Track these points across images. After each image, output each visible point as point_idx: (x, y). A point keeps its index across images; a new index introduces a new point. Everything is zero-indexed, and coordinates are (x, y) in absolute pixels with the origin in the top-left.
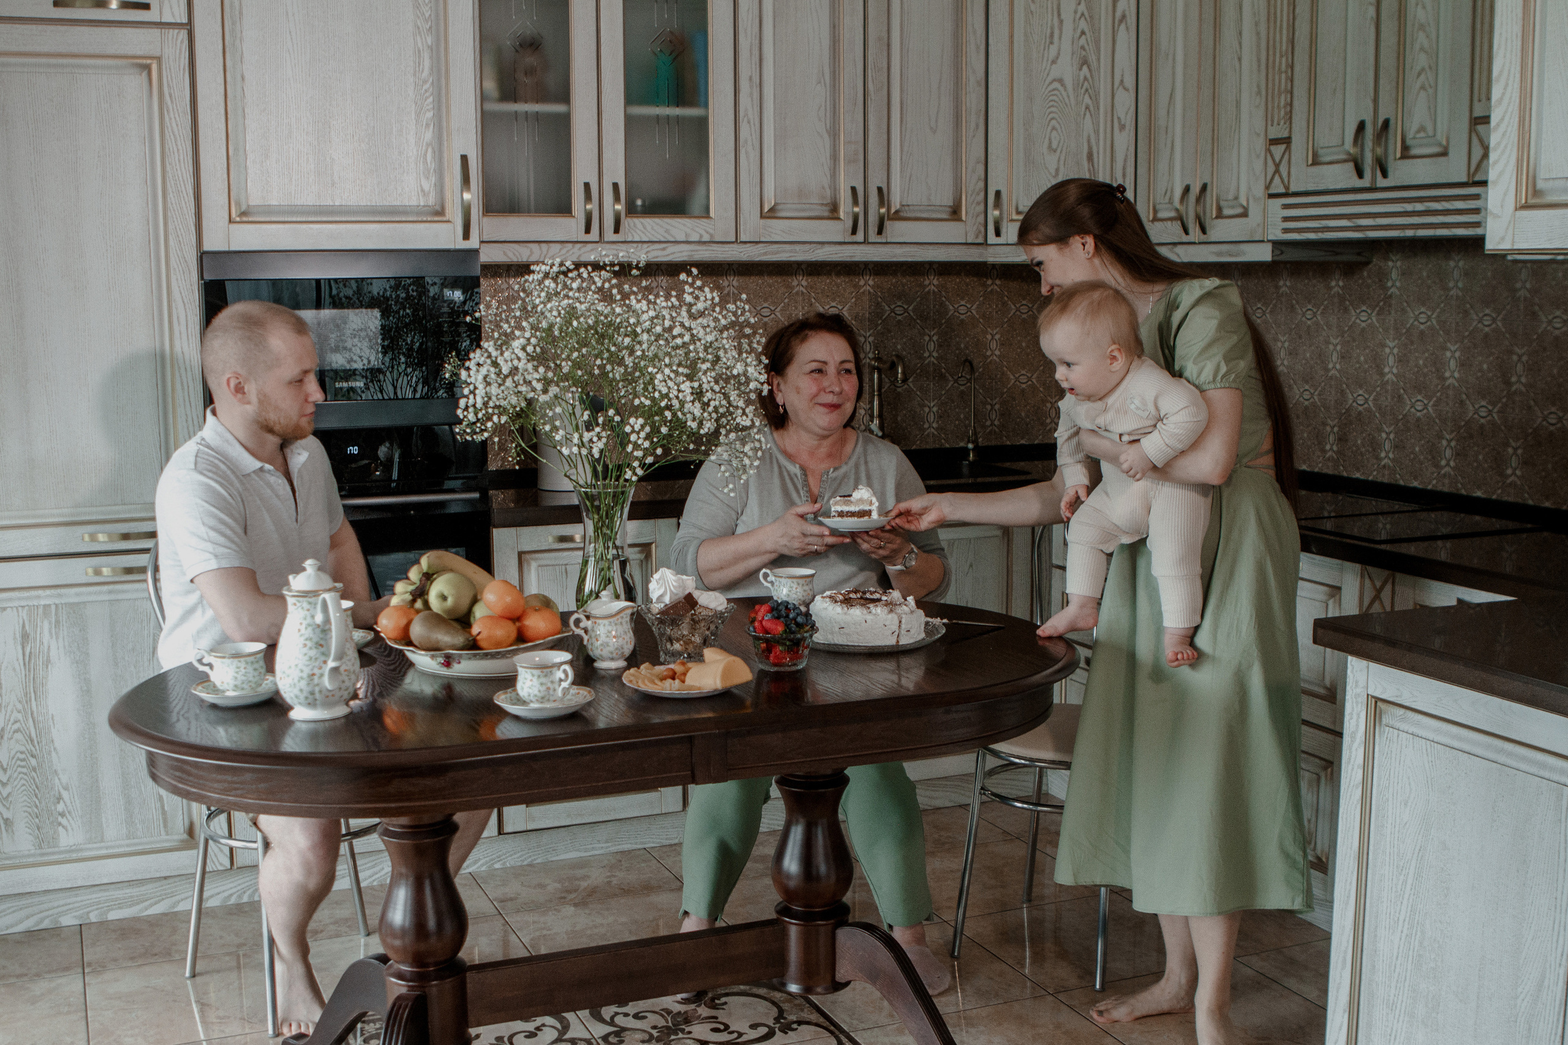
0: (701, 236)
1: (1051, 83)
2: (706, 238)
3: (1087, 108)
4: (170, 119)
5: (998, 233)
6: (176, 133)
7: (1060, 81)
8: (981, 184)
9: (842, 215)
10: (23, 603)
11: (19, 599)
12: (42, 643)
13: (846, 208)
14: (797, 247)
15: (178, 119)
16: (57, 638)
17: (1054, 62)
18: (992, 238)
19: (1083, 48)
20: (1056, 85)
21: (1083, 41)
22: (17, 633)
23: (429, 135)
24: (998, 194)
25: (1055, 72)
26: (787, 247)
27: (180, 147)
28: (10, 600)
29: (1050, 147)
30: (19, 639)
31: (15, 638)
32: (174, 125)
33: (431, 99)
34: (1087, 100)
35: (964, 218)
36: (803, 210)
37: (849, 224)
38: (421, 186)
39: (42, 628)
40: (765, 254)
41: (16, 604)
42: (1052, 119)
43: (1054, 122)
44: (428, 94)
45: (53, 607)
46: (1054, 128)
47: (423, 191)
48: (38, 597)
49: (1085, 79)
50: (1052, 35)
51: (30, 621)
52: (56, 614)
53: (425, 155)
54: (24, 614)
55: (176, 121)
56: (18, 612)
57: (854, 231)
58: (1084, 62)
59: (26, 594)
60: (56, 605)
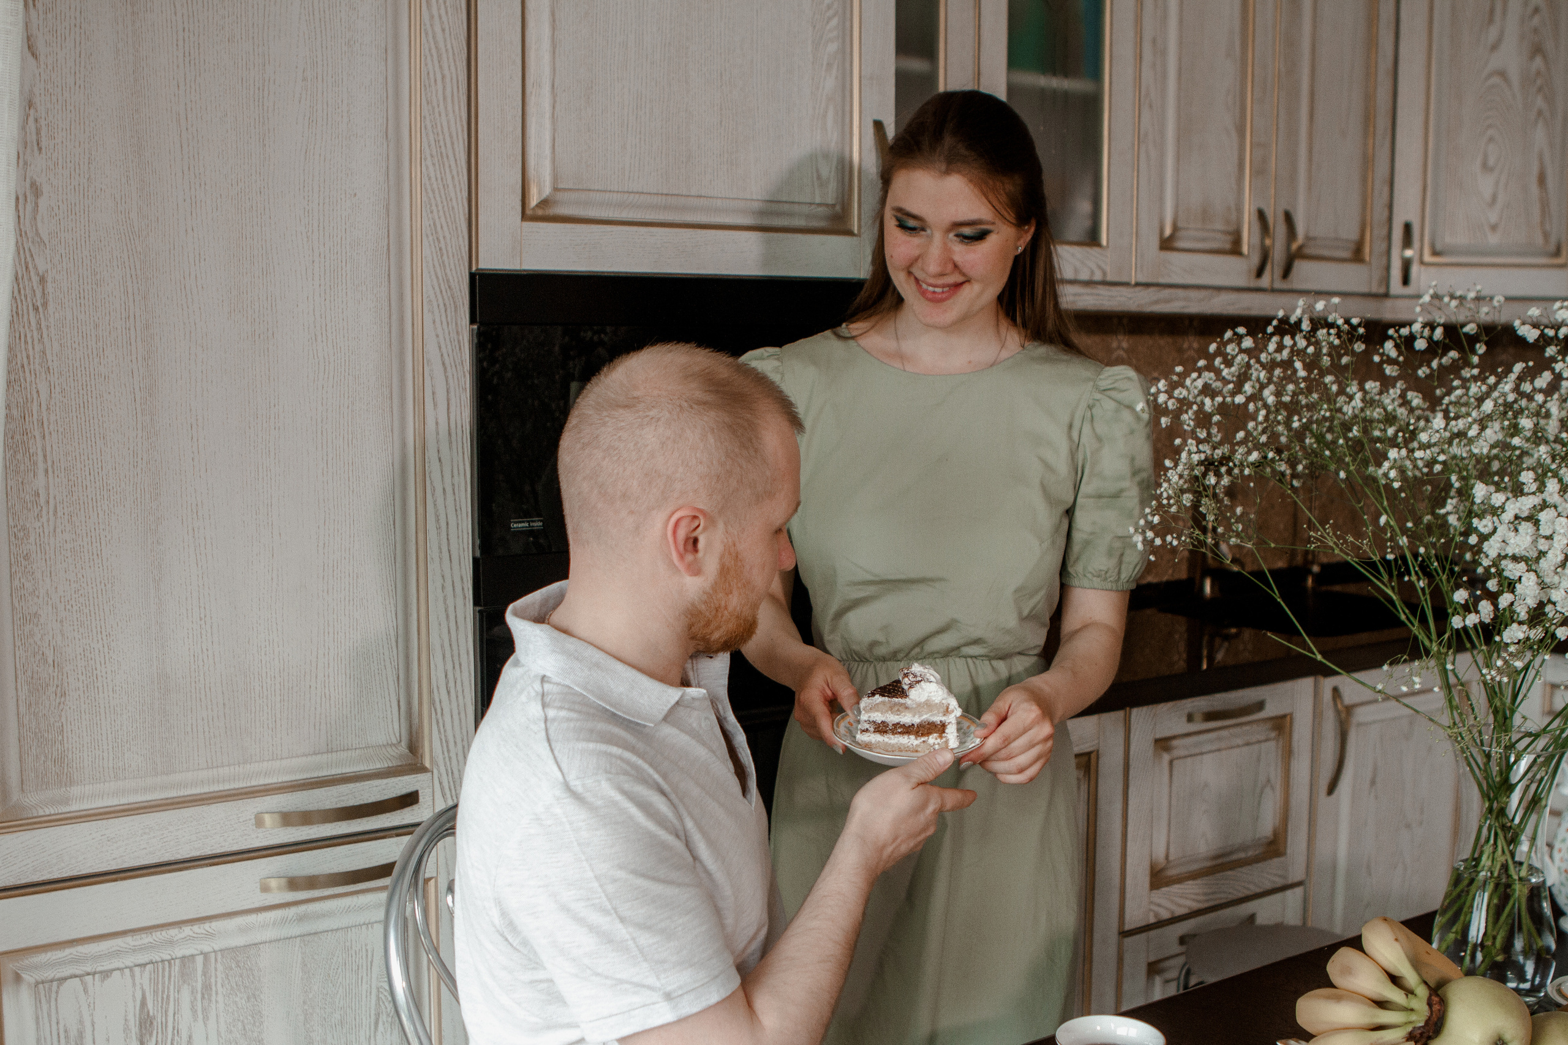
0: (1092, 273)
1: (1490, 76)
2: (1098, 277)
3: (1540, 113)
4: (432, 17)
5: (1406, 281)
6: (441, 45)
7: (1502, 74)
8: (1386, 213)
9: (1245, 249)
10: (142, 958)
11: (134, 950)
12: (177, 1031)
13: (1249, 238)
14: (1193, 294)
15: (444, 18)
16: (206, 1018)
17: (1495, 47)
18: (1396, 286)
19: (1536, 31)
20: (1496, 80)
21: (1536, 21)
22: (131, 1017)
23: (830, 83)
24: (1407, 228)
25: (1496, 62)
26: (1181, 293)
27: (446, 72)
28: (117, 953)
29: (1485, 166)
30: (134, 1030)
31: (126, 1029)
32: (438, 29)
33: (834, 22)
34: (1540, 102)
35: (1367, 258)
36: (1204, 240)
37: (1255, 260)
38: (817, 171)
39: (177, 1001)
40: (1157, 302)
41: (129, 961)
42: (1490, 126)
43: (1490, 132)
44: (831, 12)
45: (200, 959)
46: (1491, 139)
47: (819, 177)
48: (171, 943)
49: (1538, 73)
50: (1492, 11)
51: (155, 992)
52: (204, 974)
53: (825, 116)
54: (144, 978)
55: (442, 23)
56: (133, 976)
57: (1260, 273)
58: (1537, 50)
59: (145, 939)
60: (206, 955)
